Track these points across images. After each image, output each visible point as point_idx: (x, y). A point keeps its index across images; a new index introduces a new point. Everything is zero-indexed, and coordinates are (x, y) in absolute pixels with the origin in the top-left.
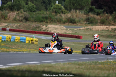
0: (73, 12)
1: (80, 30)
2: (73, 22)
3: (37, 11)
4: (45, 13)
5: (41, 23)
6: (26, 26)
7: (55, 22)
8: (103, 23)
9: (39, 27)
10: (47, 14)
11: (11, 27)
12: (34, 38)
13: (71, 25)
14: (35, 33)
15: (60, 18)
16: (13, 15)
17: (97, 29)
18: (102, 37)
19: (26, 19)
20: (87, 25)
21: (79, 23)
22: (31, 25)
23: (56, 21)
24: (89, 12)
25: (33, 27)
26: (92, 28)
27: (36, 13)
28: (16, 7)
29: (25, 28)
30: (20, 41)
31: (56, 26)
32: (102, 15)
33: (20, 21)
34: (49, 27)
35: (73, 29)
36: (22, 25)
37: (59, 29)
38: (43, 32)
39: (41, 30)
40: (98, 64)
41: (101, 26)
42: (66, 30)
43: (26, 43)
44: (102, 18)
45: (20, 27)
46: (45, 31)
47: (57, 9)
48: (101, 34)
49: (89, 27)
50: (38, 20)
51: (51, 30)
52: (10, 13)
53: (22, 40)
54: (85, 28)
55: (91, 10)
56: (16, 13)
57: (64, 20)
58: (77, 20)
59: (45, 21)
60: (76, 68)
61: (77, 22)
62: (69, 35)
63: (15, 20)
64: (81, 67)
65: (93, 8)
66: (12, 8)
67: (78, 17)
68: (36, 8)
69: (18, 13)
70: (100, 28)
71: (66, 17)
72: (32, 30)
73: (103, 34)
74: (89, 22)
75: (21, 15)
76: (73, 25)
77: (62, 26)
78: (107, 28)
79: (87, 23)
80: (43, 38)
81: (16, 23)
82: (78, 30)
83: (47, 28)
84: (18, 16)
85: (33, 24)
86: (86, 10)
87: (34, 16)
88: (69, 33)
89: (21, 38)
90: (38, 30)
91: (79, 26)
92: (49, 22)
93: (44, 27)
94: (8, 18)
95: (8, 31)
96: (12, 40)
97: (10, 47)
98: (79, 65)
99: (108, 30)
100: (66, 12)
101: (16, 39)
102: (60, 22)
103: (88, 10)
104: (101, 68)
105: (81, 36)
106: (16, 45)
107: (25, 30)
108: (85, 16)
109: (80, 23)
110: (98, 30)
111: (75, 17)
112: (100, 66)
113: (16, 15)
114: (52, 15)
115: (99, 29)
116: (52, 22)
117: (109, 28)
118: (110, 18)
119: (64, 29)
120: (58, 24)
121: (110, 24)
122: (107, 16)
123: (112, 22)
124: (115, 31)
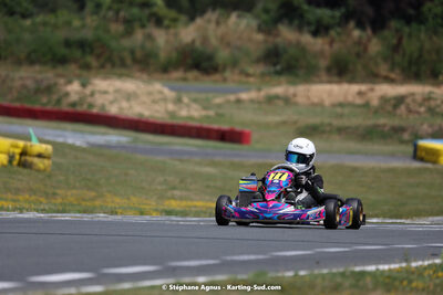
0: (209, 22)
1: (239, 101)
2: (205, 64)
3: (37, 14)
4: (76, 24)
5: (60, 70)
7: (123, 64)
8: (341, 70)
9: (49, 89)
10: (84, 26)
12: (34, 141)
13: (196, 79)
14: (34, 114)
15: (148, 45)
17: (316, 100)
21: (233, 72)
22: (13, 80)
23: (129, 61)
24: (277, 20)
25: (24, 87)
26: (295, 95)
31: (129, 85)
32: (339, 34)
34: (98, 88)
35: (208, 100)
37: (145, 98)
38: (68, 113)
39: (59, 101)
41: (335, 88)
42: (174, 103)
44: (336, 46)
46: (79, 109)
48: (337, 123)
49: (279, 90)
51: (106, 103)
54: (263, 93)
55: (287, 12)
57: (163, 56)
58: (223, 55)
59: (75, 61)
61: (224, 68)
67: (228, 45)
70: (330, 93)
71: (175, 44)
72: (19, 99)
73: (345, 122)
74: (278, 68)
76: (207, 82)
77: (158, 86)
78: (360, 93)
79: (272, 69)
80: (70, 141)
82: (228, 102)
83: (87, 92)
86: (266, 11)
87: (27, 36)
88: (191, 118)
91: (232, 85)
92: (95, 64)
93: (75, 87)
99: (367, 105)
100: (174, 20)
102: (145, 63)
103: (272, 13)
105: (247, 130)
108: (260, 37)
109: (237, 71)
110: (320, 105)
111: (214, 41)
114: (108, 31)
115: (325, 96)
116: (108, 66)
117: (370, 95)
118: (375, 46)
119: (165, 100)
120: (138, 74)
121: (374, 77)
122: (360, 38)
123: (383, 69)
124: (396, 106)
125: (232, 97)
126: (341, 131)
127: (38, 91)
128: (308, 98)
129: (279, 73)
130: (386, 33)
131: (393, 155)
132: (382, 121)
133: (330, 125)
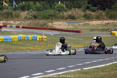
1: (79, 25)
2: (73, 18)
3: (43, 10)
4: (50, 12)
5: (48, 20)
6: (36, 23)
7: (59, 19)
8: (98, 18)
9: (46, 24)
10: (52, 12)
11: (23, 25)
13: (72, 21)
14: (43, 29)
15: (63, 15)
16: (24, 14)
18: (97, 31)
19: (35, 17)
20: (84, 20)
21: (78, 19)
24: (86, 9)
25: (41, 24)
26: (90, 23)
27: (43, 12)
28: (26, 8)
29: (35, 25)
31: (60, 23)
32: (97, 12)
35: (74, 25)
36: (32, 23)
37: (62, 25)
38: (49, 28)
39: (48, 26)
41: (97, 22)
42: (68, 26)
44: (97, 14)
45: (30, 25)
46: (51, 28)
48: (97, 28)
49: (87, 22)
50: (45, 18)
51: (56, 26)
52: (22, 12)
53: (34, 39)
54: (84, 23)
55: (88, 8)
56: (26, 12)
57: (65, 17)
58: (76, 16)
59: (50, 18)
61: (77, 19)
63: (26, 18)
66: (24, 8)
67: (78, 14)
68: (43, 8)
69: (28, 13)
70: (96, 23)
71: (68, 15)
72: (40, 26)
73: (99, 28)
74: (86, 18)
75: (31, 14)
76: (74, 21)
78: (101, 22)
81: (27, 21)
82: (78, 25)
83: (53, 24)
85: (41, 22)
86: (84, 8)
87: (42, 15)
88: (71, 28)
90: (45, 26)
92: (54, 19)
93: (50, 23)
94: (20, 17)
96: (26, 39)
99: (102, 24)
100: (68, 10)
102: (63, 18)
103: (85, 8)
106: (29, 43)
107: (35, 27)
108: (83, 13)
110: (94, 25)
111: (75, 14)
113: (27, 14)
114: (56, 13)
116: (56, 19)
117: (103, 23)
118: (104, 14)
119: (66, 25)
120: (61, 20)
121: (104, 19)
122: (101, 12)
123: (105, 17)
124: (108, 25)
125: (78, 24)
128: (92, 24)
130: (106, 11)
131: (107, 34)
132: (105, 28)
133: (96, 29)
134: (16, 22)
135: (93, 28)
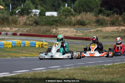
0: (83, 15)
1: (90, 32)
2: (83, 24)
5: (51, 26)
6: (36, 30)
7: (65, 25)
8: (113, 24)
9: (49, 31)
11: (21, 32)
12: (44, 42)
13: (81, 27)
14: (46, 36)
15: (70, 20)
16: (23, 19)
17: (107, 31)
19: (37, 23)
20: (97, 26)
21: (89, 25)
22: (41, 29)
25: (43, 30)
26: (103, 30)
27: (46, 17)
28: (25, 12)
29: (36, 32)
30: (30, 46)
31: (66, 29)
32: (112, 16)
33: (31, 26)
34: (59, 30)
35: (84, 32)
36: (33, 29)
37: (69, 32)
38: (53, 36)
39: (51, 33)
40: (103, 68)
41: (111, 28)
42: (76, 33)
43: (36, 48)
44: (111, 19)
47: (66, 12)
49: (99, 29)
50: (48, 24)
52: (20, 17)
53: (32, 45)
54: (95, 30)
55: (101, 12)
56: (26, 17)
57: (73, 22)
58: (87, 22)
59: (55, 24)
60: (81, 73)
61: (87, 25)
62: (79, 38)
63: (25, 24)
64: (86, 72)
65: (102, 10)
67: (88, 19)
69: (28, 18)
71: (76, 20)
72: (42, 33)
74: (99, 24)
75: (31, 19)
76: (83, 28)
77: (72, 29)
78: (117, 29)
79: (97, 24)
80: (53, 42)
81: (26, 27)
82: (88, 32)
83: (57, 31)
84: (28, 20)
85: (43, 28)
87: (44, 20)
88: (80, 36)
89: (31, 42)
90: (48, 33)
91: (89, 28)
92: (59, 25)
93: (54, 30)
94: (18, 22)
95: (18, 36)
96: (22, 45)
97: (21, 52)
98: (84, 70)
99: (118, 31)
100: (76, 15)
101: (26, 43)
102: (70, 24)
103: (97, 12)
104: (106, 73)
106: (26, 50)
107: (36, 34)
108: (95, 17)
110: (108, 32)
111: (85, 19)
112: (105, 70)
113: (26, 20)
114: (62, 18)
115: (109, 30)
116: (62, 25)
117: (119, 29)
118: (120, 19)
119: (74, 32)
120: (68, 27)
121: (120, 25)
122: (117, 17)
123: (122, 23)
126: (112, 37)
127: (46, 31)
128: (105, 30)
129: (99, 25)
130: (122, 15)
132: (122, 35)
133: (110, 36)
134: (12, 29)
135: (107, 35)
